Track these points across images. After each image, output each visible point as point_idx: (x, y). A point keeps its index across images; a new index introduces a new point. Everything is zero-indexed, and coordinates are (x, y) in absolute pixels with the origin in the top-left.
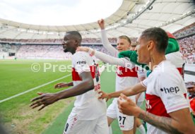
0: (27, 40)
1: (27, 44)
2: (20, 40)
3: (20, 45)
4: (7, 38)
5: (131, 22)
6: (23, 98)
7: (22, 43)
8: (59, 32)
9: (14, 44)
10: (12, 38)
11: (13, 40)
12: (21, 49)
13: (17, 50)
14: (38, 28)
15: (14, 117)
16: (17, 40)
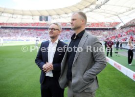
8: (33, 16)
14: (12, 12)
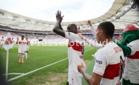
0: (49, 32)
1: (49, 34)
2: (45, 32)
3: (45, 35)
4: (38, 30)
5: (119, 18)
6: (50, 68)
7: (47, 33)
9: (42, 34)
10: (41, 30)
11: (41, 31)
12: (46, 37)
13: (44, 38)
15: (46, 81)
16: (43, 32)
